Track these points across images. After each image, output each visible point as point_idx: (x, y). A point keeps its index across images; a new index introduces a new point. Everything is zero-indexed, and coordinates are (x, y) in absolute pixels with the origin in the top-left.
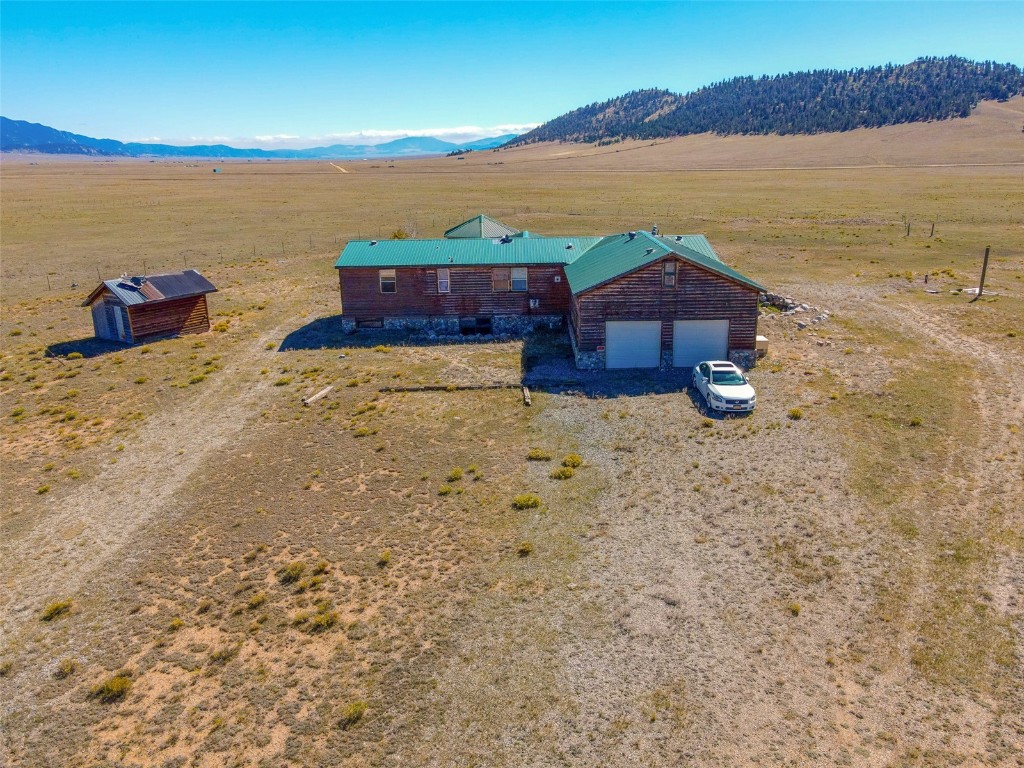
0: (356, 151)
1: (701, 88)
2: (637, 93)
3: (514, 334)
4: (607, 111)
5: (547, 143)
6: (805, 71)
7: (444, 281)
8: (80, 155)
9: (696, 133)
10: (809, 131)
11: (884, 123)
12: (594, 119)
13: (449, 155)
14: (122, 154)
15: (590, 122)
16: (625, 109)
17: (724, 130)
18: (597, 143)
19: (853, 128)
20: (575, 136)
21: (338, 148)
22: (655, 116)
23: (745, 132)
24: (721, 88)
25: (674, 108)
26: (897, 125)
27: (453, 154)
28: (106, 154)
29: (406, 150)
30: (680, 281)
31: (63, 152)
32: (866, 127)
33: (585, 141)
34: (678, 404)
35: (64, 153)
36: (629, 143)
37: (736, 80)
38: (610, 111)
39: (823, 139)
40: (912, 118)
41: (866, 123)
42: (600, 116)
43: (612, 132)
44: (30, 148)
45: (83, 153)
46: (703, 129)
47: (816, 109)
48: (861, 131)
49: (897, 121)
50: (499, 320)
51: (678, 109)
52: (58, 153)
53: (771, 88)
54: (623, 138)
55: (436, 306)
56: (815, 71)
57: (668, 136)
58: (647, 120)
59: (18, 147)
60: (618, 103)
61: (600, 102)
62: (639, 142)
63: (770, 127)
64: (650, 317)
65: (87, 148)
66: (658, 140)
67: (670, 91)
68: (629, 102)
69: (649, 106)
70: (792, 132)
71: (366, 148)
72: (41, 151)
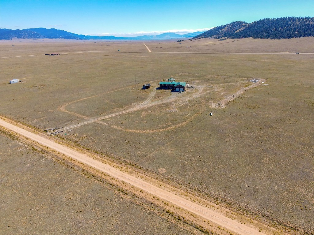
0: (150, 37)
1: (253, 22)
2: (235, 22)
3: (171, 89)
4: (225, 28)
5: (206, 38)
6: (286, 17)
7: (167, 85)
8: (75, 40)
9: (248, 37)
10: (279, 39)
11: (301, 36)
12: (221, 30)
14: (85, 39)
15: (220, 32)
16: (231, 28)
17: (256, 37)
18: (219, 39)
19: (292, 37)
20: (214, 36)
21: (145, 36)
22: (238, 31)
23: (261, 38)
24: (259, 22)
25: (244, 28)
26: (304, 37)
28: (82, 39)
29: (165, 37)
32: (296, 37)
33: (217, 38)
34: (178, 93)
35: (71, 39)
36: (229, 40)
37: (264, 19)
38: (226, 28)
39: (282, 41)
40: (309, 35)
41: (296, 36)
42: (223, 30)
43: (225, 35)
44: (62, 37)
45: (75, 39)
46: (250, 36)
47: (283, 31)
48: (294, 39)
49: (305, 36)
50: (171, 88)
51: (245, 29)
52: (69, 39)
53: (274, 23)
54: (227, 38)
55: (166, 87)
56: (289, 17)
57: (239, 38)
58: (235, 32)
59: (59, 37)
60: (229, 25)
61: (223, 25)
62: (232, 40)
63: (269, 37)
65: (77, 37)
66: (237, 39)
67: (245, 22)
68: (232, 25)
69: (238, 27)
70: (274, 38)
71: (153, 37)
72: (65, 39)
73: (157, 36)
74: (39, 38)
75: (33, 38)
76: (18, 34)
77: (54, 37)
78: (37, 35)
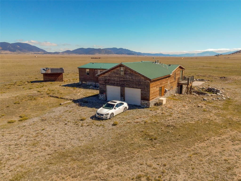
0: (192, 55)
13: (215, 56)
14: (141, 55)
27: (216, 55)
29: (205, 55)
30: (125, 73)
31: (131, 55)
45: (134, 55)
64: (117, 85)
71: (195, 54)
72: (127, 54)
73: (198, 54)
74: (111, 54)
75: (108, 54)
76: (99, 51)
77: (120, 54)
78: (110, 52)
